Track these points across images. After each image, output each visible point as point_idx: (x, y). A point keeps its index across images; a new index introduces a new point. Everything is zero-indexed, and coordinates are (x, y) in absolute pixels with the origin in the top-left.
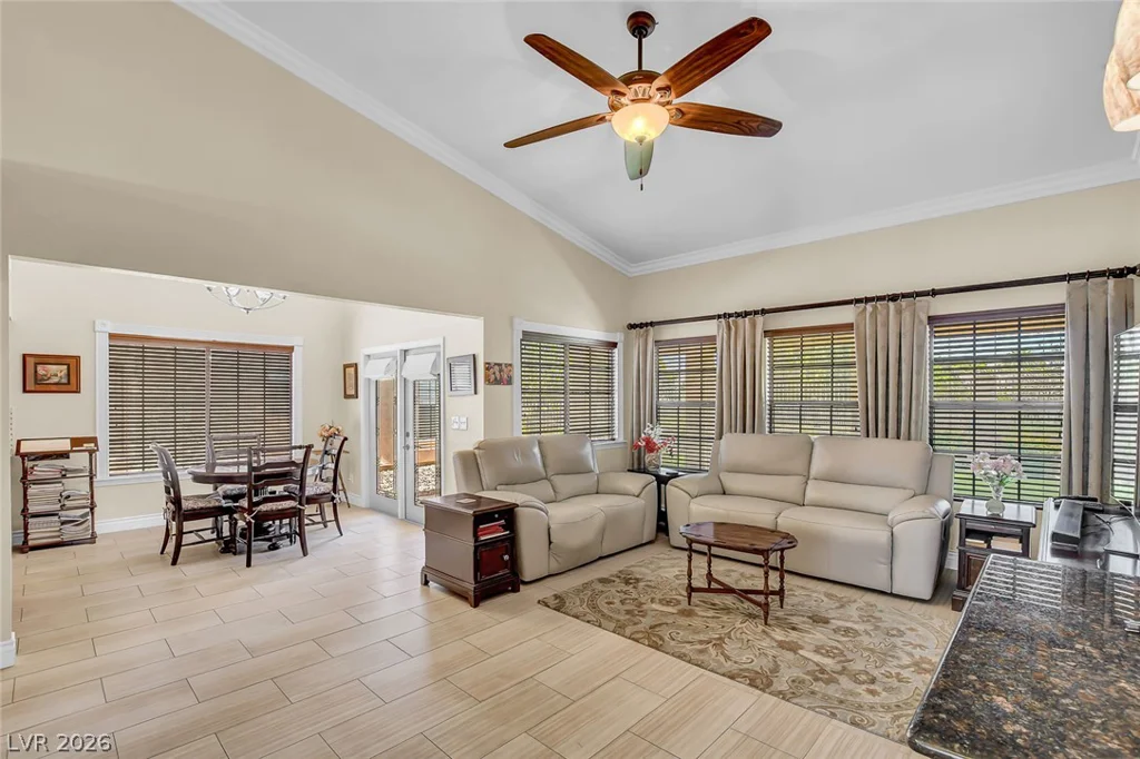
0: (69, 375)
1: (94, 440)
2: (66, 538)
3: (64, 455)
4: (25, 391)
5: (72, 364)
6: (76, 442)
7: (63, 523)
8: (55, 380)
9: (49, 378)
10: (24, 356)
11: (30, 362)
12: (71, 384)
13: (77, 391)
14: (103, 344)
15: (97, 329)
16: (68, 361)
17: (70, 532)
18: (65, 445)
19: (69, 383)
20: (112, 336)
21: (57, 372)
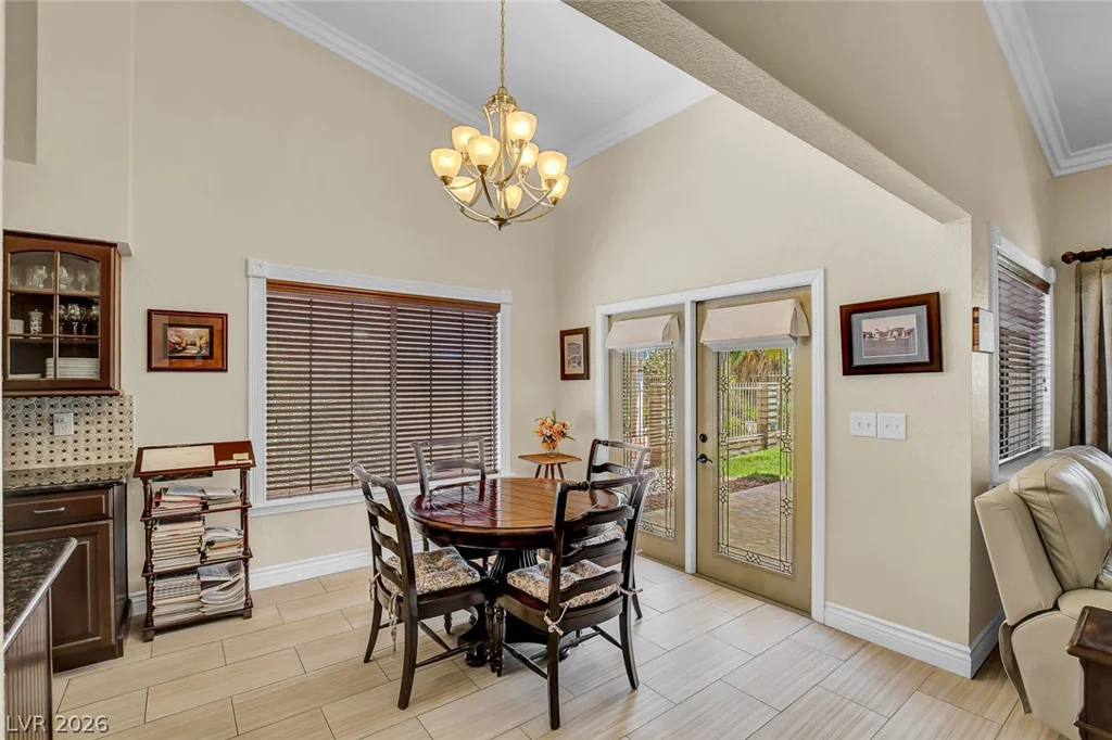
0: (211, 344)
1: (245, 447)
2: (208, 611)
3: (206, 472)
4: (150, 369)
5: (216, 326)
6: (224, 450)
7: (205, 585)
8: (193, 351)
9: (184, 349)
10: (150, 313)
11: (158, 321)
12: (213, 359)
13: (224, 369)
14: (259, 296)
15: (250, 273)
16: (211, 321)
17: (216, 600)
18: (206, 457)
19: (211, 356)
20: (272, 285)
21: (195, 337)
